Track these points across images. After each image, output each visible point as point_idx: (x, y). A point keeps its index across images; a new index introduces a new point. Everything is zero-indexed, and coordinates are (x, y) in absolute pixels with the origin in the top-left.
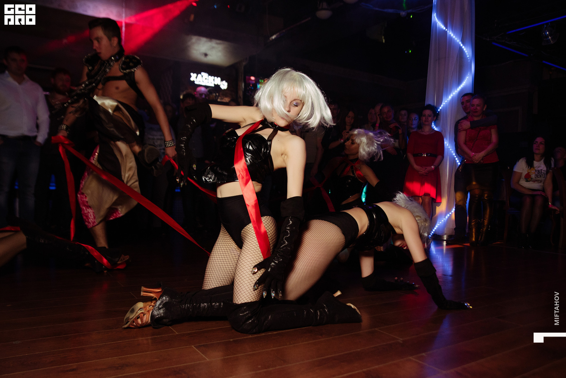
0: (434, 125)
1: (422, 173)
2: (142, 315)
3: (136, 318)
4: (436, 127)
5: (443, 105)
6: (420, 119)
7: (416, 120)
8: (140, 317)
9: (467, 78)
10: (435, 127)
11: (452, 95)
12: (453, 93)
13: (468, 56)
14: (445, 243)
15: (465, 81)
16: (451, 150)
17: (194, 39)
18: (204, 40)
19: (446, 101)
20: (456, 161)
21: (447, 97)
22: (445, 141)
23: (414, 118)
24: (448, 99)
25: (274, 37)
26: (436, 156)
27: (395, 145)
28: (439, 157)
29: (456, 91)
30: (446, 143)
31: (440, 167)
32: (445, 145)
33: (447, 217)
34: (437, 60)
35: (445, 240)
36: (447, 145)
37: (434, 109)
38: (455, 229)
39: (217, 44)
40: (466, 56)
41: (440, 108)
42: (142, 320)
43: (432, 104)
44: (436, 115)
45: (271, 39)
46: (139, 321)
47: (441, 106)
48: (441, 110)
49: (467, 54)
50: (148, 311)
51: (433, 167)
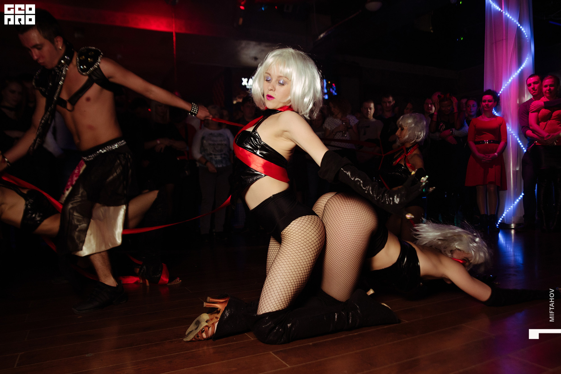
0: (494, 111)
1: (485, 161)
2: (207, 328)
3: (201, 331)
4: (497, 112)
5: (503, 89)
6: (479, 105)
7: (475, 106)
8: (205, 330)
9: (527, 59)
10: (495, 113)
11: (512, 78)
12: (513, 75)
13: (527, 36)
14: (513, 232)
15: (525, 62)
16: (514, 135)
17: (244, 43)
18: (253, 43)
19: (506, 85)
20: (520, 146)
21: (507, 80)
22: (507, 126)
23: (472, 105)
24: (508, 83)
25: (322, 36)
26: (498, 142)
27: (454, 134)
28: (502, 143)
29: (516, 74)
30: (508, 128)
31: (504, 153)
32: (508, 130)
33: (516, 203)
34: (493, 44)
35: (513, 229)
36: (510, 130)
37: (494, 94)
38: (524, 216)
39: (266, 46)
40: (525, 36)
41: (500, 92)
42: (207, 334)
43: (492, 89)
44: (496, 100)
45: (319, 37)
46: (204, 335)
47: (501, 90)
48: (501, 94)
49: (525, 34)
50: (212, 324)
51: (496, 154)
